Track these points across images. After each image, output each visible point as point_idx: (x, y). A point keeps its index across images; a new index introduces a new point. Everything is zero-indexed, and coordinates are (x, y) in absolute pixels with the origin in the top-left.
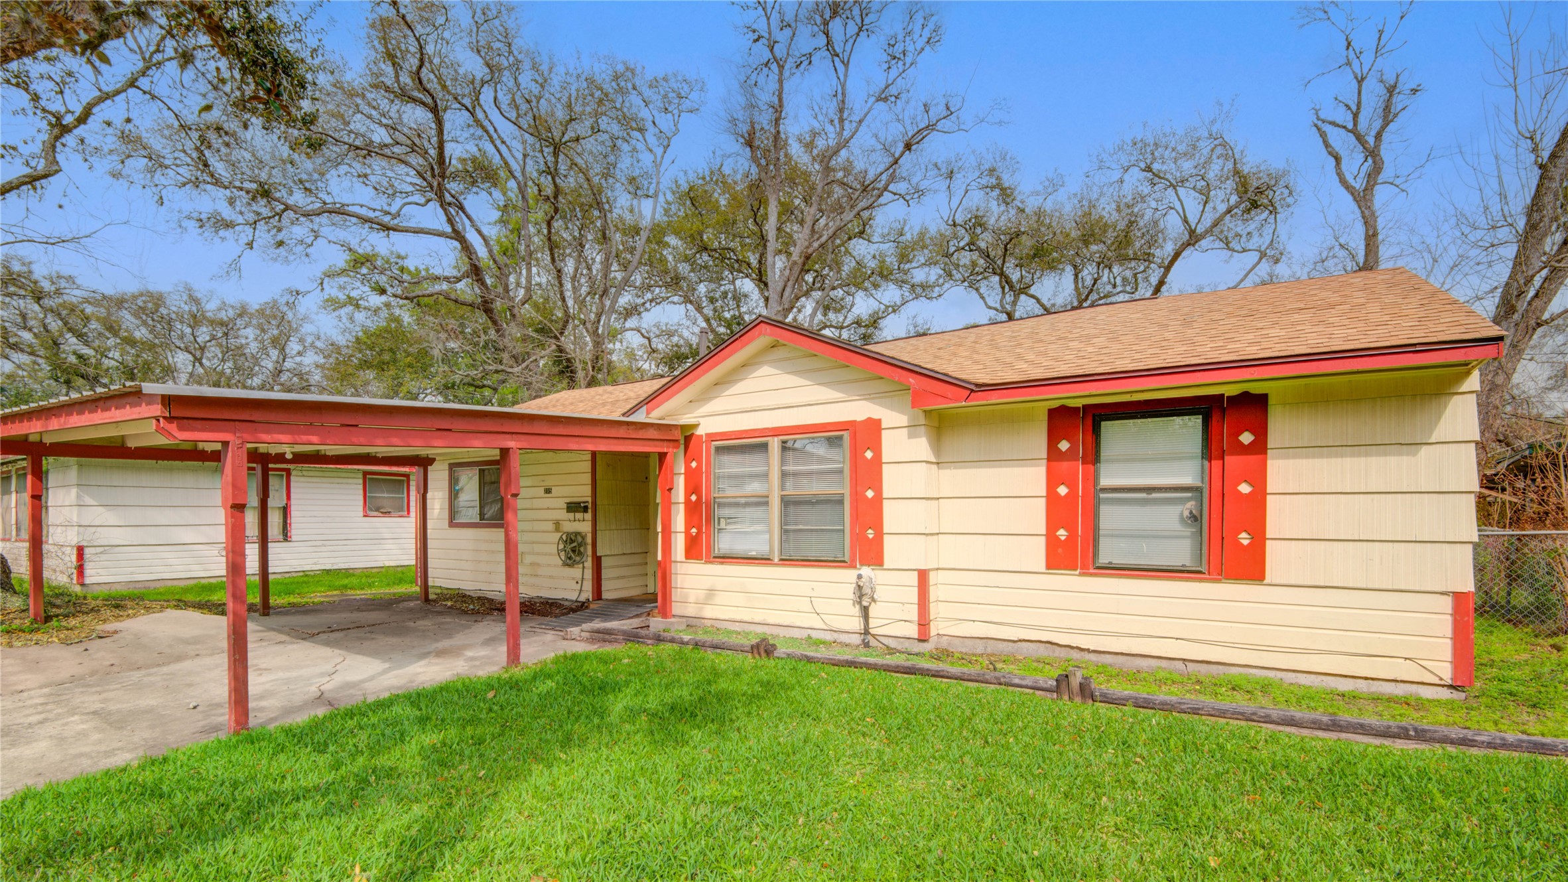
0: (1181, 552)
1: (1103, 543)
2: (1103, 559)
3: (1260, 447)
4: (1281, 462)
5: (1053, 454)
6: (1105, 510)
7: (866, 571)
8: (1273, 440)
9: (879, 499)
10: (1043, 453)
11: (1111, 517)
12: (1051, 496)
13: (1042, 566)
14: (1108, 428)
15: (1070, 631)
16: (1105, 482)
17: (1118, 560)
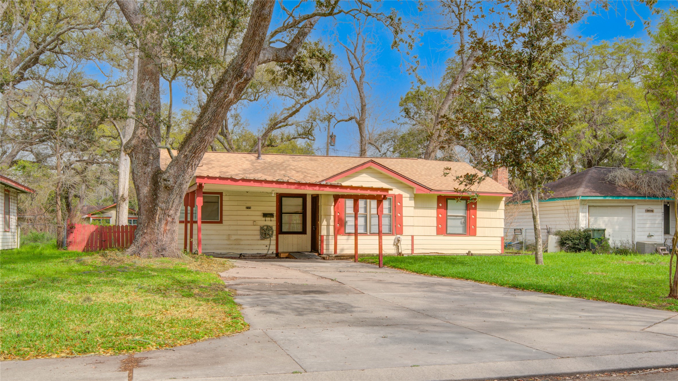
0: (460, 231)
1: (448, 228)
2: (448, 232)
3: (475, 208)
4: (480, 212)
5: (438, 207)
6: (448, 221)
7: (398, 236)
8: (477, 207)
9: (402, 216)
10: (436, 207)
11: (450, 222)
12: (438, 217)
13: (435, 234)
14: (449, 201)
15: (441, 249)
16: (448, 214)
17: (451, 232)
